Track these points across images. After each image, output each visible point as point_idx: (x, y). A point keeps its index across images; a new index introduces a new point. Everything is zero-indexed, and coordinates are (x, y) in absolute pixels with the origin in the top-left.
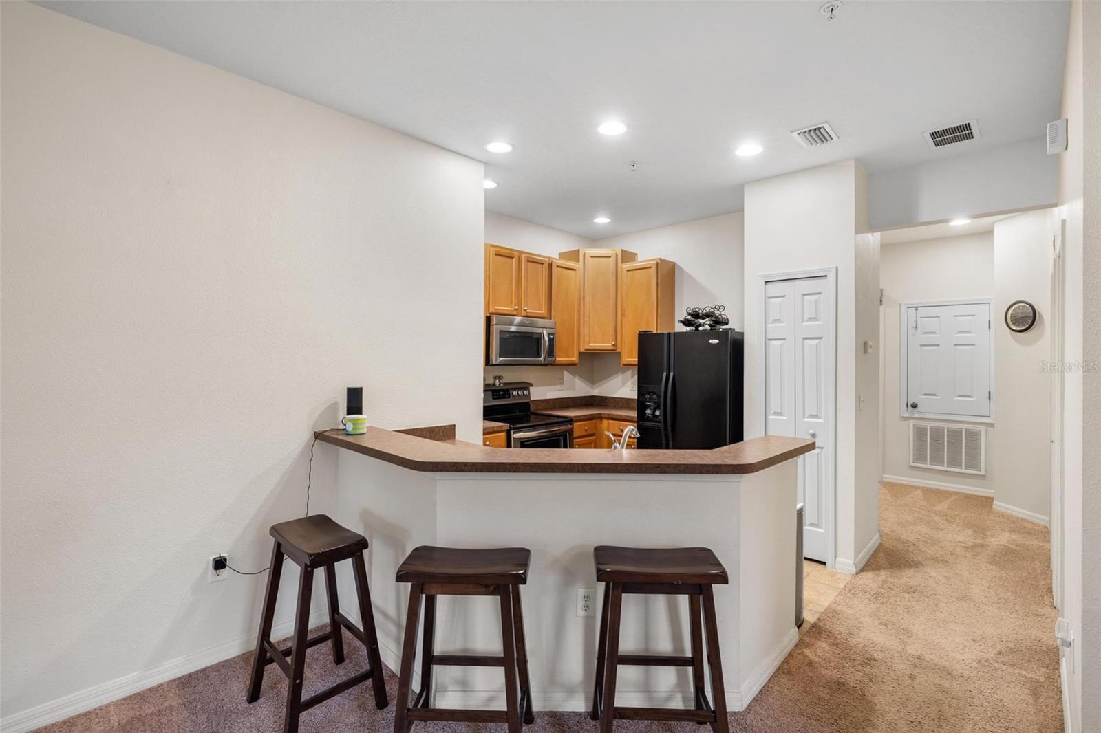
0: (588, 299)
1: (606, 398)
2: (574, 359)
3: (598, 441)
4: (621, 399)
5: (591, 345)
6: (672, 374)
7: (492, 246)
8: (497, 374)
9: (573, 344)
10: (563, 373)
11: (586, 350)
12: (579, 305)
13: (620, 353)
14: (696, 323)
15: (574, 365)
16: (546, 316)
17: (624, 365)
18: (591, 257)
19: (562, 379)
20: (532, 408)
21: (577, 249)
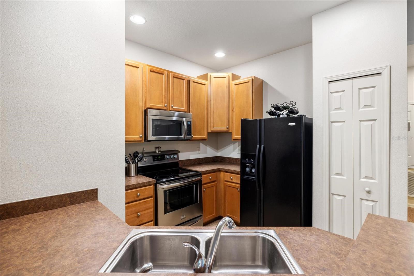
0: (212, 102)
1: (224, 158)
2: (205, 136)
3: (218, 185)
4: (233, 158)
5: (214, 128)
6: (263, 146)
7: (148, 65)
8: (157, 146)
9: (204, 127)
10: (200, 143)
11: (211, 131)
12: (208, 105)
13: (231, 132)
14: (277, 114)
15: (205, 140)
16: (186, 111)
17: (234, 140)
18: (214, 77)
19: (200, 147)
20: (180, 166)
21: (207, 73)
